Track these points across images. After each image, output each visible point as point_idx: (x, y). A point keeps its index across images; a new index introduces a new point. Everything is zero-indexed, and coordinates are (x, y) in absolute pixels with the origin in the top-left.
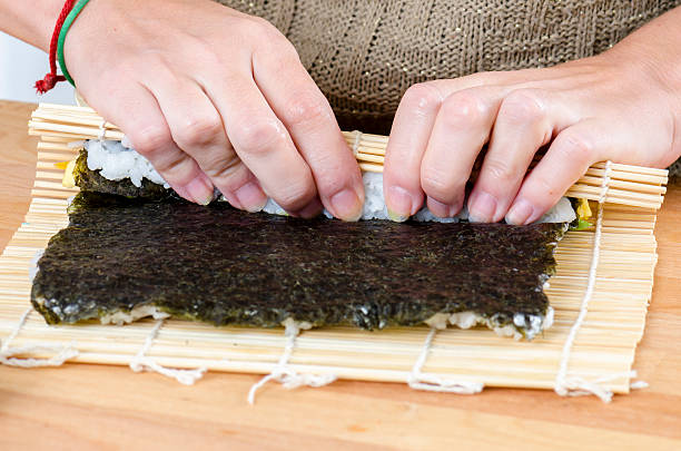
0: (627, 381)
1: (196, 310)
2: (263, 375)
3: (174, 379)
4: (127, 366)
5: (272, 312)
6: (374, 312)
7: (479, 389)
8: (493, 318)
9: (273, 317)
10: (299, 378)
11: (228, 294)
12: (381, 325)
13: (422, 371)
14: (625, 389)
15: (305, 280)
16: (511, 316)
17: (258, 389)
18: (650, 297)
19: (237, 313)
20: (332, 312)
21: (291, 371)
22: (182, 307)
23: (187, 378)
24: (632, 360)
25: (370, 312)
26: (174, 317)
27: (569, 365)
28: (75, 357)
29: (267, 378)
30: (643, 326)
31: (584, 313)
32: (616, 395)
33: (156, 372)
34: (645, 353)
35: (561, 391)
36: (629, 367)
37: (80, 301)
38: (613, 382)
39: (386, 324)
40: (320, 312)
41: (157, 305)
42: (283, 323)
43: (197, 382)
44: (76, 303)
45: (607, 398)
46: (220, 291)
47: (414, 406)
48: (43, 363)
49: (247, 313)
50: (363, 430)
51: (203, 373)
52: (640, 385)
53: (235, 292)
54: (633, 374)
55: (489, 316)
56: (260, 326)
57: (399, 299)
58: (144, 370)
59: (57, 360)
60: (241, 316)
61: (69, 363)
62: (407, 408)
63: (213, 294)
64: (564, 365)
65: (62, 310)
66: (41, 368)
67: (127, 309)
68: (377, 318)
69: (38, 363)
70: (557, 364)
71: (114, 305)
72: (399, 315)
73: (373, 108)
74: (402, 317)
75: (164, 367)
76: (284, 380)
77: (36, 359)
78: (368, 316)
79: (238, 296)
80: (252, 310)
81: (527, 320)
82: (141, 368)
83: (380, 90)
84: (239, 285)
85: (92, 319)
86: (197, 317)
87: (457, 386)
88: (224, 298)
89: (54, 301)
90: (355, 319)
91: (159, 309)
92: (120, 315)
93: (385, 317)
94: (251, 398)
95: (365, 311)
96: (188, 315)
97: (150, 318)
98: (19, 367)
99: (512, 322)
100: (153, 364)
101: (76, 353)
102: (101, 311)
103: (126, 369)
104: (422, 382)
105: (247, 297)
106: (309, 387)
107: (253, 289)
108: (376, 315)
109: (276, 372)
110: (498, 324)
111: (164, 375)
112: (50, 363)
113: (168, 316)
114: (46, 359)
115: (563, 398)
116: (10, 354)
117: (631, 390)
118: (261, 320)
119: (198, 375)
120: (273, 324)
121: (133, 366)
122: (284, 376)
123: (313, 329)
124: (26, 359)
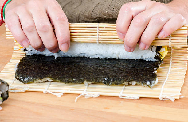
0: (179, 96)
1: (60, 79)
2: (80, 94)
3: (55, 95)
4: (43, 92)
5: (80, 79)
6: (108, 80)
7: (138, 98)
8: (141, 83)
9: (81, 81)
10: (89, 95)
11: (69, 75)
12: (110, 84)
13: (123, 93)
14: (178, 98)
15: (90, 71)
16: (146, 82)
17: (78, 98)
18: (186, 73)
19: (71, 80)
20: (97, 79)
21: (87, 93)
22: (56, 78)
23: (59, 95)
24: (180, 90)
25: (107, 80)
26: (54, 81)
27: (163, 92)
28: (28, 90)
29: (81, 95)
30: (184, 81)
31: (167, 77)
32: (176, 100)
33: (50, 94)
34: (185, 87)
35: (161, 99)
36: (180, 92)
37: (28, 77)
38: (175, 96)
39: (112, 84)
40: (94, 79)
41: (49, 77)
42: (84, 82)
43: (62, 96)
44: (27, 78)
45: (173, 100)
46: (67, 74)
47: (122, 102)
48: (20, 91)
49: (74, 80)
50: (108, 109)
51: (63, 94)
52: (182, 97)
53: (71, 74)
54: (180, 94)
55: (140, 82)
56: (77, 83)
57: (115, 76)
58: (47, 93)
59: (23, 90)
60: (72, 81)
61: (26, 91)
62: (120, 103)
63: (65, 75)
64: (162, 91)
65: (24, 80)
66: (19, 92)
67: (41, 79)
68: (109, 82)
69: (18, 91)
70: (160, 91)
71: (38, 78)
72: (115, 81)
73: (110, 16)
74: (116, 82)
75: (53, 92)
76: (85, 96)
77: (18, 90)
78: (106, 81)
79: (72, 75)
80: (75, 79)
81: (150, 82)
82: (46, 93)
83: (113, 11)
84: (72, 72)
85: (32, 82)
86: (60, 81)
87: (132, 97)
88: (68, 76)
89: (21, 77)
90: (103, 82)
91: (50, 78)
92: (39, 81)
93: (111, 82)
94: (76, 101)
95: (106, 80)
96: (58, 80)
97: (47, 81)
98: (13, 92)
99: (146, 84)
100: (49, 91)
101: (29, 89)
102: (34, 80)
103: (42, 93)
104: (123, 96)
105: (74, 75)
106: (92, 98)
107: (76, 73)
108: (109, 81)
109: (83, 93)
110: (142, 84)
111: (52, 94)
112: (22, 91)
113: (52, 80)
114: (20, 90)
115: (161, 100)
116: (11, 89)
117: (180, 98)
118: (78, 82)
119: (62, 94)
120: (81, 82)
121: (44, 92)
122: (85, 95)
123: (92, 84)
124: (15, 90)
